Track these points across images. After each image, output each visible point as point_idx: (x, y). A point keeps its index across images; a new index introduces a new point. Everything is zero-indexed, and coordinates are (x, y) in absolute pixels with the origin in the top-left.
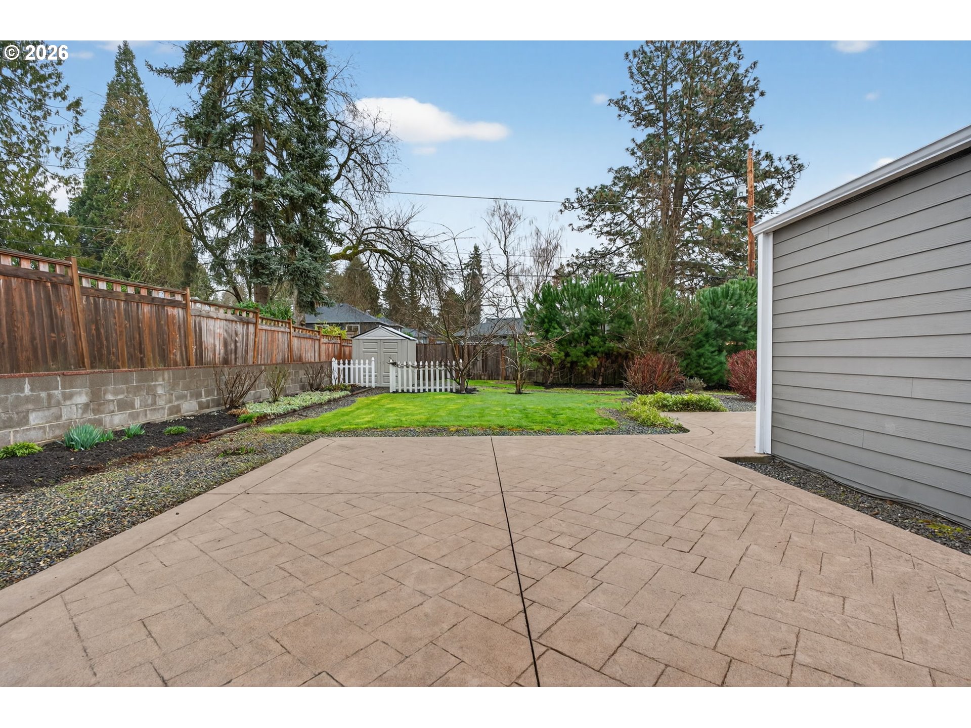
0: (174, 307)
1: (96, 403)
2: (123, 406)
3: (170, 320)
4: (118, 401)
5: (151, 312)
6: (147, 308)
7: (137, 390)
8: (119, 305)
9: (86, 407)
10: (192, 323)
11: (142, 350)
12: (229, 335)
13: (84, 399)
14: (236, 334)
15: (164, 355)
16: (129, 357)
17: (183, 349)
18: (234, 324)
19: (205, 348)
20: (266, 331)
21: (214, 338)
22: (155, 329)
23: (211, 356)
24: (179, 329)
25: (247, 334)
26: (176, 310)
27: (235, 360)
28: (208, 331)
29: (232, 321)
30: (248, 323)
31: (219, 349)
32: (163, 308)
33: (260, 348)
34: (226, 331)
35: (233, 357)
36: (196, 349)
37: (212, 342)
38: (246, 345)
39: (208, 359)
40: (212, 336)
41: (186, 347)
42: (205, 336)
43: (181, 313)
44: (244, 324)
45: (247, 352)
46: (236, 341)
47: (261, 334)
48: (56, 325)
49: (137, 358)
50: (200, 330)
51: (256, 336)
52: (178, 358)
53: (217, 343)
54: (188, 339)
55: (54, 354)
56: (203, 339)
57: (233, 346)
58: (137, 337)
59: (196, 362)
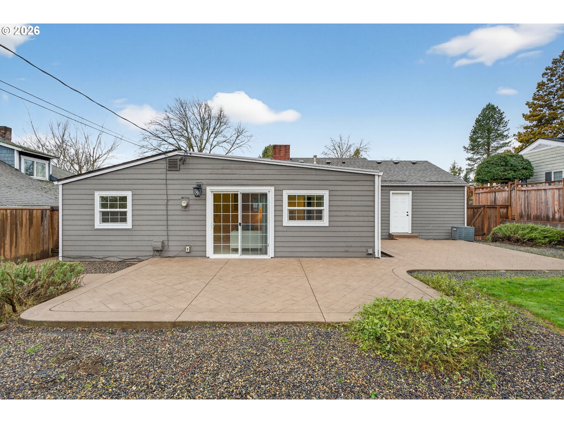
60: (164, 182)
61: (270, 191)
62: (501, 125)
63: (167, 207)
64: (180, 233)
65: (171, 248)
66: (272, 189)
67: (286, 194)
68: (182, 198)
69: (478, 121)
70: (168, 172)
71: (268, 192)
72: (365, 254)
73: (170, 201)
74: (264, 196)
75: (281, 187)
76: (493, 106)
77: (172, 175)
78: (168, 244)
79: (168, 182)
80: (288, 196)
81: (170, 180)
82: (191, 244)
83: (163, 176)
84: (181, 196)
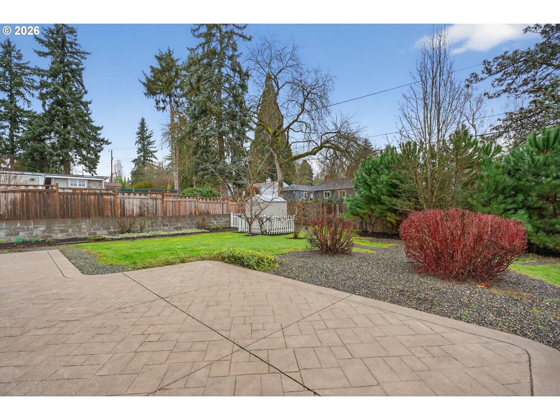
0: (108, 195)
1: (49, 229)
2: (62, 231)
3: (103, 200)
4: (60, 230)
5: (94, 198)
6: (92, 197)
7: (70, 227)
8: (78, 197)
9: (44, 231)
10: (118, 201)
11: (89, 212)
12: (143, 204)
13: (43, 229)
14: (148, 204)
15: (101, 213)
16: (82, 214)
17: (113, 211)
18: (146, 200)
19: (127, 210)
20: (172, 201)
21: (133, 206)
22: (96, 204)
23: (131, 213)
24: (111, 203)
25: (156, 204)
26: (109, 197)
27: (148, 214)
28: (129, 203)
29: (145, 199)
30: (156, 199)
31: (136, 210)
32: (102, 196)
33: (168, 209)
34: (140, 203)
35: (146, 213)
36: (121, 211)
37: (132, 207)
38: (156, 208)
39: (128, 215)
40: (132, 205)
41: (114, 210)
42: (127, 206)
43: (112, 197)
44: (153, 199)
45: (156, 211)
46: (148, 207)
47: (168, 203)
48: (46, 205)
49: (86, 215)
50: (124, 203)
51: (163, 204)
52: (109, 214)
53: (135, 208)
54: (116, 207)
55: (45, 214)
56: (126, 207)
57: (146, 209)
58: (87, 207)
59: (121, 216)
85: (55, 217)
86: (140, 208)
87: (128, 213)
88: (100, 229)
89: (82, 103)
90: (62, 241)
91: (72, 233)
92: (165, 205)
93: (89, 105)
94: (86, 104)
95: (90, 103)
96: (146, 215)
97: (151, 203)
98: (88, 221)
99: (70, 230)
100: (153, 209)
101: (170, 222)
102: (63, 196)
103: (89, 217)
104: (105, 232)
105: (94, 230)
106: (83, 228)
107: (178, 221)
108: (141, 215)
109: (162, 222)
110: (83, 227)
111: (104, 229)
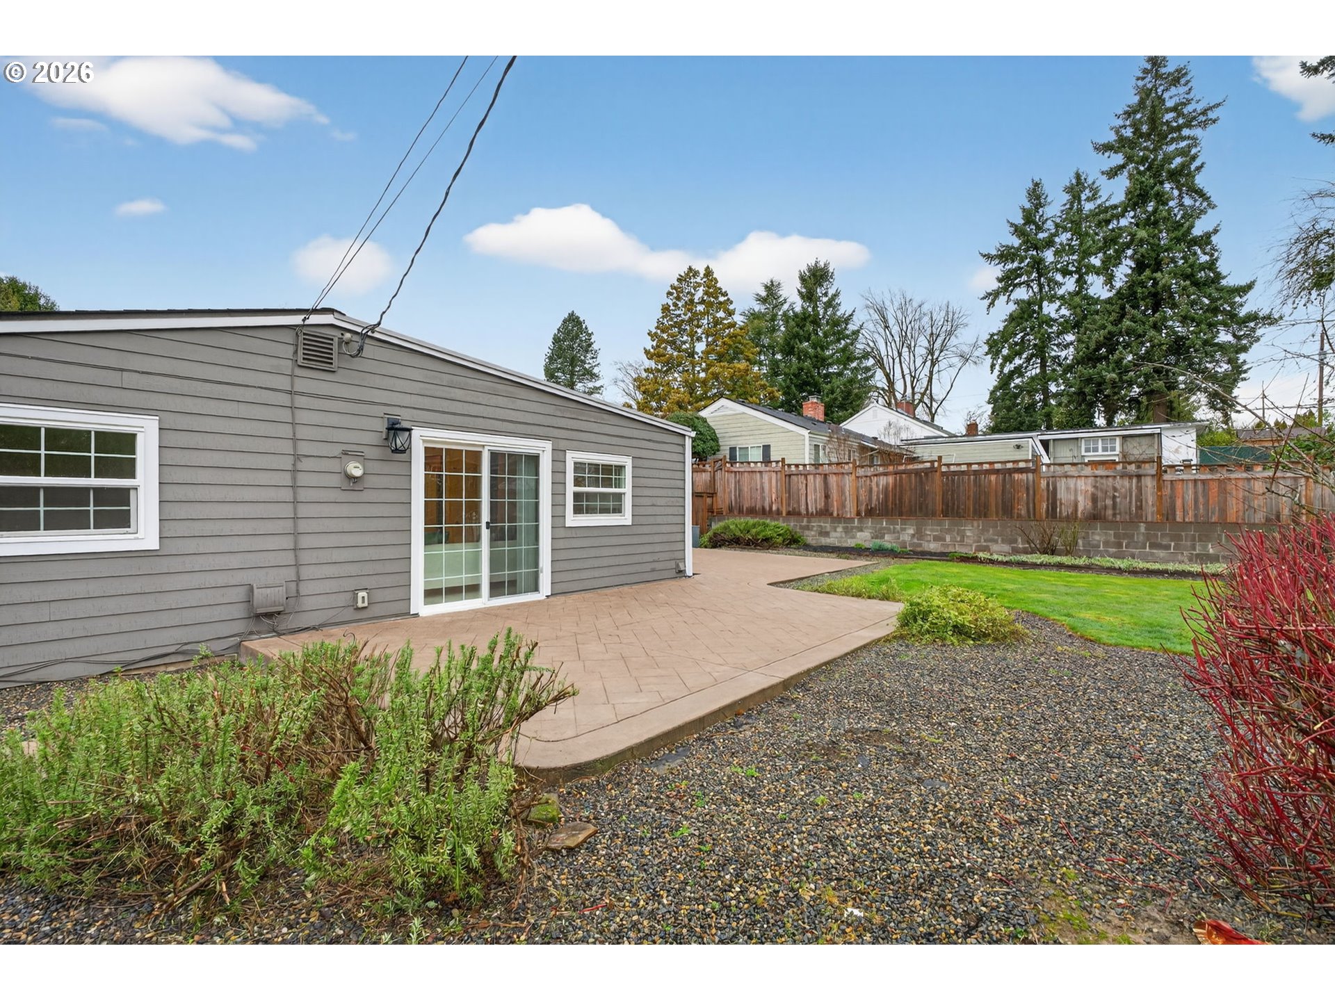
0: (1022, 473)
1: (919, 534)
2: (937, 539)
3: (1013, 481)
4: (934, 536)
5: (997, 480)
6: (993, 478)
7: (949, 531)
8: (969, 479)
9: (913, 536)
10: (1043, 483)
11: (986, 506)
12: (1101, 490)
13: (911, 531)
14: (1115, 489)
15: (1007, 510)
16: (975, 512)
17: (1031, 505)
18: (1110, 479)
19: (1061, 504)
20: (1195, 481)
21: (1076, 495)
22: (1000, 493)
23: (1070, 511)
24: (1028, 489)
25: (1139, 489)
26: (1024, 475)
27: (1114, 515)
28: (1068, 489)
29: (1107, 477)
30: (1139, 477)
31: (1084, 504)
32: (1010, 475)
33: (1179, 503)
34: (1095, 487)
35: (1110, 512)
36: (1048, 507)
37: (1073, 498)
38: (1139, 499)
39: (1064, 514)
40: (1073, 493)
41: (1034, 504)
42: (1062, 495)
43: (1030, 476)
44: (1130, 477)
45: (1140, 508)
46: (1114, 497)
47: (1179, 486)
48: (924, 494)
49: (981, 511)
50: (1055, 489)
51: (1159, 488)
52: (1023, 512)
53: (1080, 498)
54: (1037, 497)
55: (921, 509)
56: (1059, 497)
57: (1109, 502)
58: (983, 498)
59: (1047, 517)
60: (285, 399)
61: (544, 450)
62: (589, 355)
63: (294, 479)
64: (337, 555)
65: (308, 603)
66: (548, 446)
67: (572, 457)
68: (345, 453)
69: (556, 340)
70: (298, 372)
71: (541, 452)
72: (673, 573)
73: (304, 459)
74: (534, 460)
75: (563, 444)
76: (578, 318)
77: (310, 382)
78: (298, 591)
79: (301, 401)
80: (575, 463)
81: (302, 394)
82: (371, 582)
83: (284, 383)
84: (340, 448)
85: (934, 514)
86: (1094, 499)
87: (1065, 511)
88: (996, 541)
89: (1196, 241)
90: (935, 554)
91: (950, 543)
92: (1167, 491)
93: (1214, 239)
94: (1205, 240)
95: (1216, 231)
96: (1110, 518)
97: (1123, 486)
98: (975, 524)
99: (948, 538)
100: (1130, 502)
101: (1177, 538)
102: (947, 478)
103: (985, 516)
104: (1007, 548)
105: (985, 541)
106: (968, 537)
107: (1205, 538)
108: (1095, 517)
109: (1148, 537)
110: (968, 533)
111: (1003, 541)
